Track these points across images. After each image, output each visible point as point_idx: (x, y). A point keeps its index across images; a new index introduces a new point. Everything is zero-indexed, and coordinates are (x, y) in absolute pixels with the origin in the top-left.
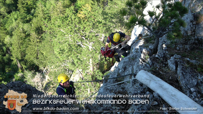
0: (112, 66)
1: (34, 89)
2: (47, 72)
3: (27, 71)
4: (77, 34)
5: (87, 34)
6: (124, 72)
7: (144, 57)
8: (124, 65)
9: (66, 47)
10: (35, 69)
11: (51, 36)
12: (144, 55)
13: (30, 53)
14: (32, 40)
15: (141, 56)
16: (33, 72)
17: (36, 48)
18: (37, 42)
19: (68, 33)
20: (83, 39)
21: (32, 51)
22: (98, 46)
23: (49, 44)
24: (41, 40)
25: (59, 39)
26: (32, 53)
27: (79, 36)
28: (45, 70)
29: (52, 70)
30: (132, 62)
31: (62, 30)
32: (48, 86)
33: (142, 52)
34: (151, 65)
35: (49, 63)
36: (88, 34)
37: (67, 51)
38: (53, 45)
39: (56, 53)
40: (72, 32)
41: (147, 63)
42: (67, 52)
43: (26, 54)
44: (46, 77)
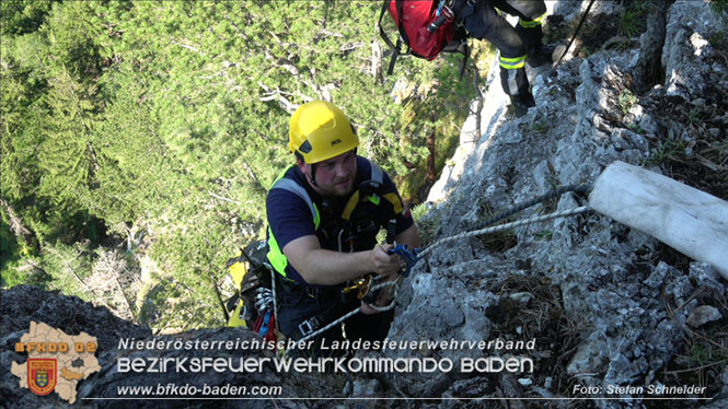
0: (430, 184)
1: (101, 314)
2: (142, 242)
3: (54, 246)
4: (261, 55)
5: (305, 48)
6: (506, 191)
7: (609, 103)
8: (505, 162)
9: (214, 117)
10: (89, 233)
11: (143, 81)
12: (611, 93)
13: (60, 167)
14: (58, 106)
15: (595, 99)
16: (81, 247)
17: (82, 142)
18: (84, 113)
19: (215, 55)
20: (290, 74)
21: (66, 155)
22: (356, 97)
23: (138, 117)
24: (101, 100)
25: (179, 86)
26: (67, 165)
27: (268, 61)
28: (133, 234)
29: (164, 230)
30: (541, 142)
31: (187, 43)
32: (155, 302)
33: (598, 80)
34: (653, 136)
35: (146, 202)
36: (309, 48)
37: (222, 133)
38: (157, 115)
39: (177, 148)
40: (233, 49)
41: (635, 130)
42: (225, 139)
43: (42, 172)
44: (142, 266)
